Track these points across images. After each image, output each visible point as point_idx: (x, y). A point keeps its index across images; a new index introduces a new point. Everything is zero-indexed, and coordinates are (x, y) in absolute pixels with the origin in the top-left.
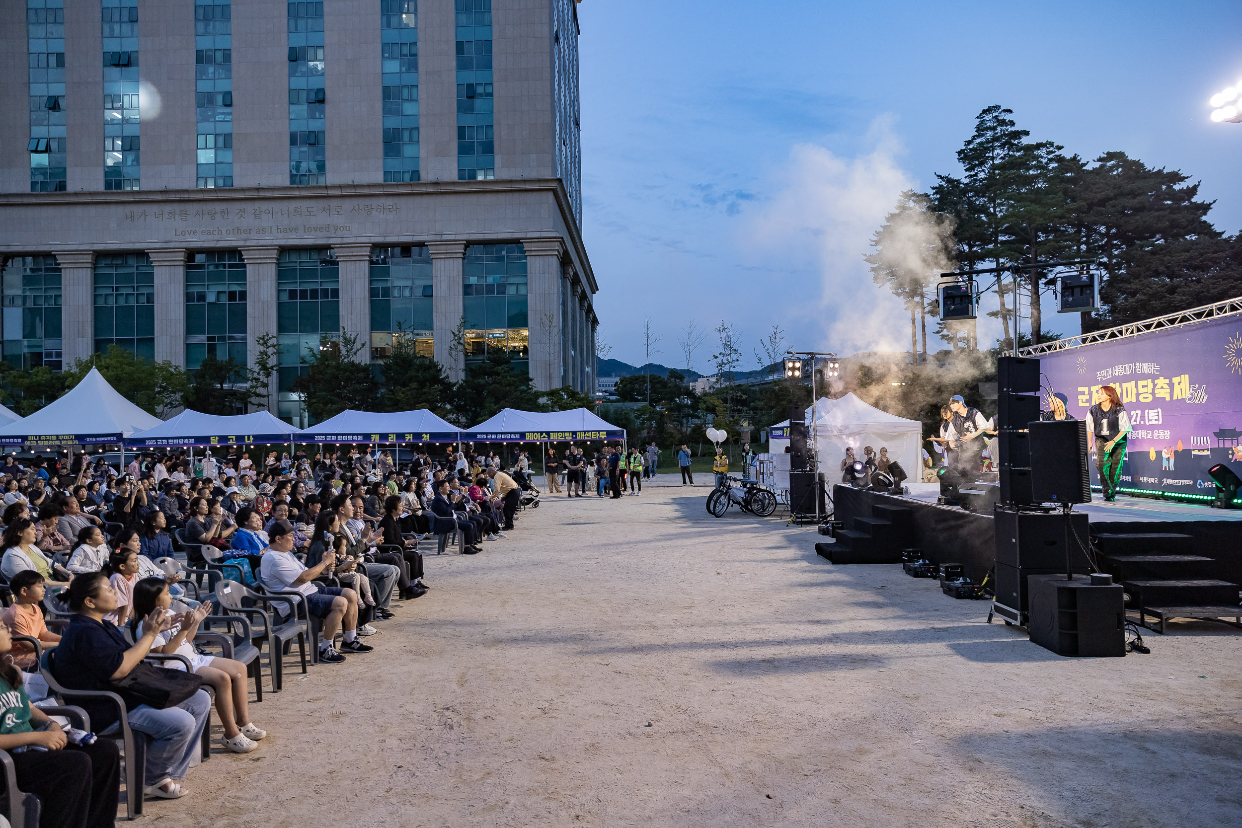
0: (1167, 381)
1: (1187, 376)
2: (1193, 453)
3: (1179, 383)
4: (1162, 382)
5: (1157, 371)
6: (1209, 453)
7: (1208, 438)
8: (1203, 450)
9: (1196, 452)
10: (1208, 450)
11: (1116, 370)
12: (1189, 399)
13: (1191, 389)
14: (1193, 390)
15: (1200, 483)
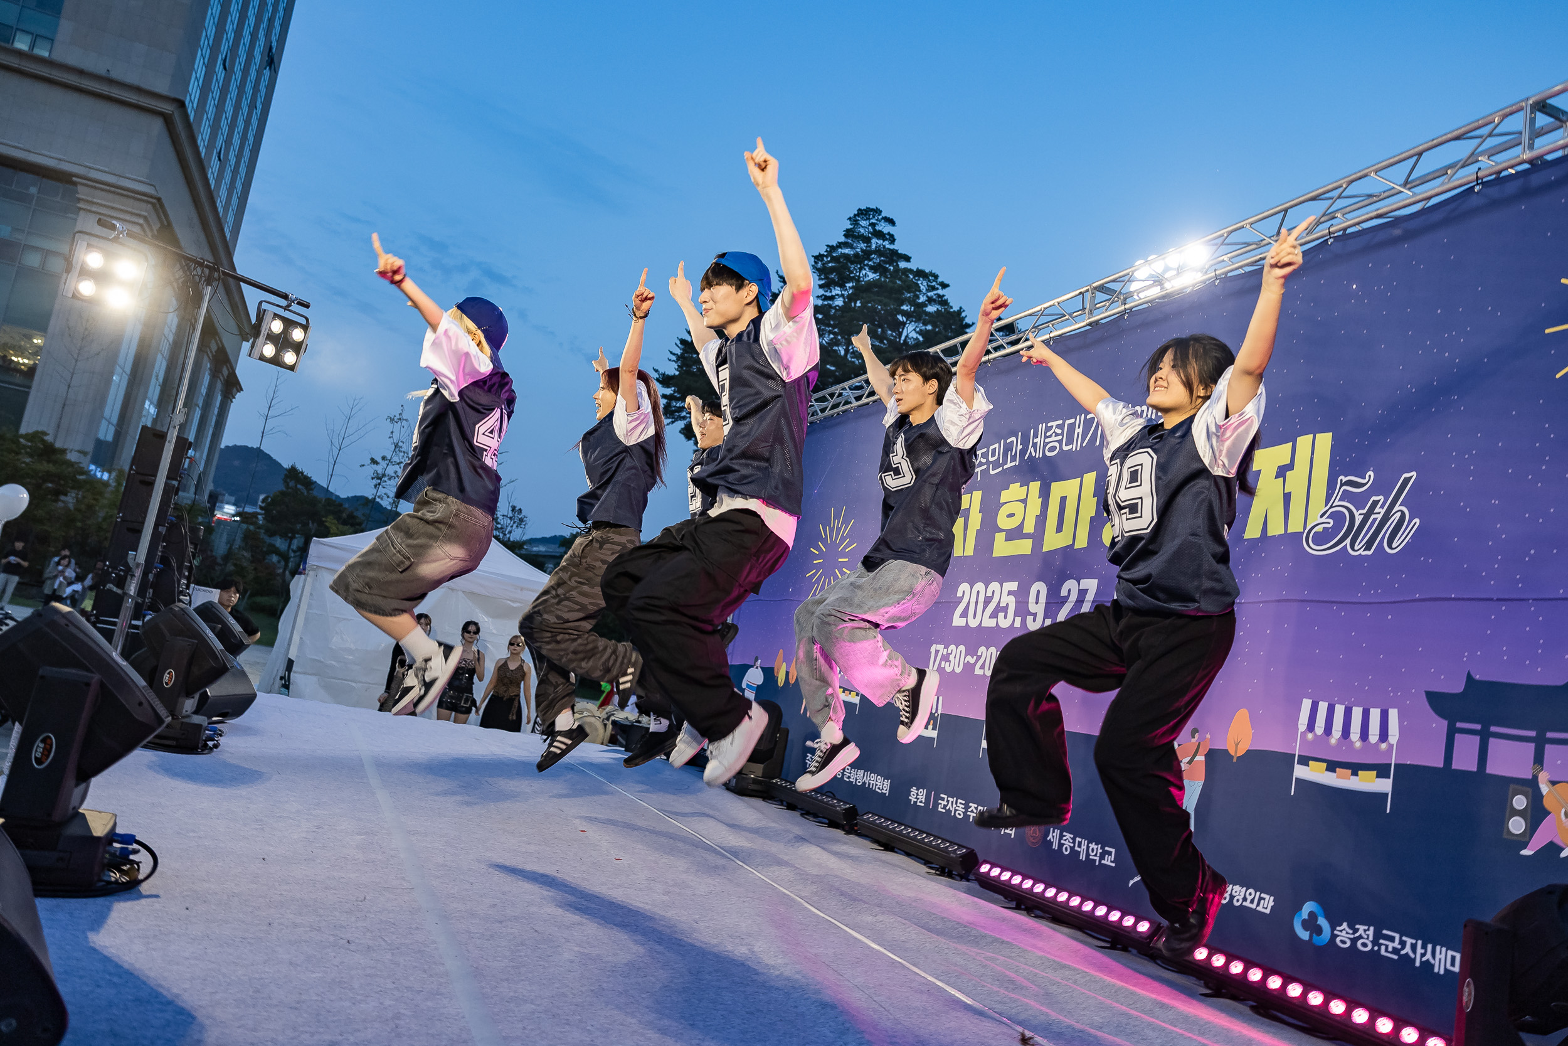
1: (1325, 441)
2: (1299, 772)
6: (1385, 786)
7: (1393, 714)
8: (1355, 768)
9: (1315, 773)
10: (1382, 771)
11: (1037, 440)
12: (1320, 538)
13: (1339, 492)
14: (1346, 496)
15: (1312, 915)
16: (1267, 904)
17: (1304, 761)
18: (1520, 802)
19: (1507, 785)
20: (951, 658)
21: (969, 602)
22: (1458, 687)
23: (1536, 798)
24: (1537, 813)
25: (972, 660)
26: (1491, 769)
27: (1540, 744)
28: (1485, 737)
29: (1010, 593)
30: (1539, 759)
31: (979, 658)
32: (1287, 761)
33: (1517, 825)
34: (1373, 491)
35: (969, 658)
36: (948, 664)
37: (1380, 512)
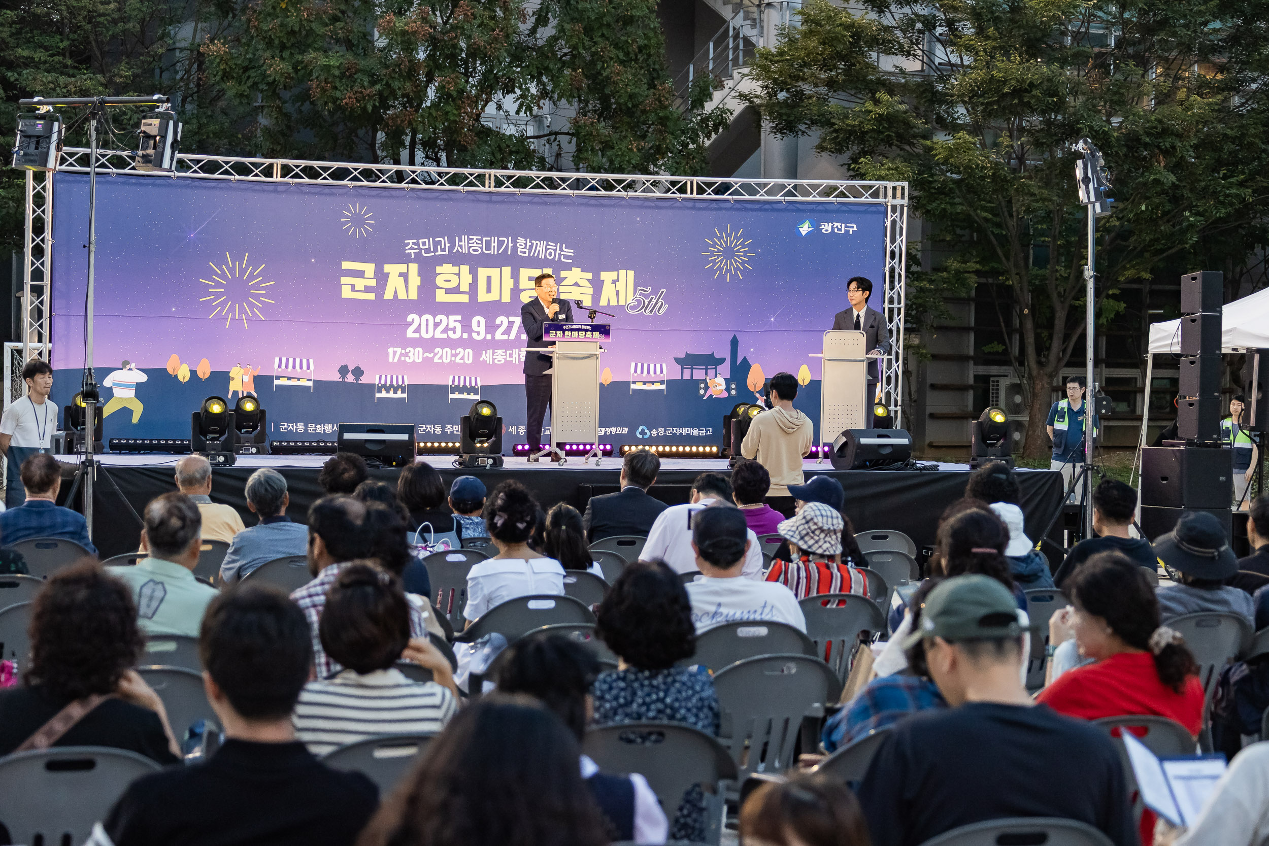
0: (589, 276)
1: (631, 273)
2: (633, 386)
3: (614, 282)
4: (575, 275)
5: (566, 257)
6: (663, 387)
7: (664, 366)
8: (653, 383)
9: (639, 386)
10: (662, 382)
11: (463, 243)
12: (633, 308)
13: (638, 293)
14: (641, 294)
15: (643, 430)
16: (626, 430)
17: (634, 383)
18: (702, 386)
19: (698, 382)
20: (411, 354)
21: (420, 325)
22: (683, 356)
23: (706, 384)
24: (707, 388)
25: (431, 355)
26: (694, 378)
27: (706, 369)
28: (692, 369)
29: (455, 321)
30: (706, 374)
31: (435, 354)
32: (627, 384)
33: (702, 392)
34: (651, 294)
35: (426, 354)
36: (407, 359)
37: (654, 301)
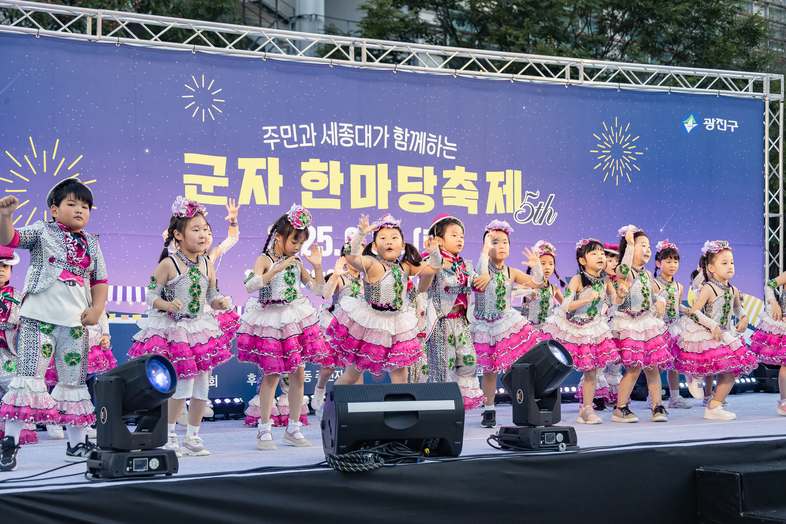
0: (474, 176)
1: (519, 174)
3: (501, 185)
4: (459, 175)
11: (331, 133)
12: (521, 216)
13: (526, 198)
14: (529, 200)
29: (325, 234)
34: (540, 199)
37: (543, 209)
